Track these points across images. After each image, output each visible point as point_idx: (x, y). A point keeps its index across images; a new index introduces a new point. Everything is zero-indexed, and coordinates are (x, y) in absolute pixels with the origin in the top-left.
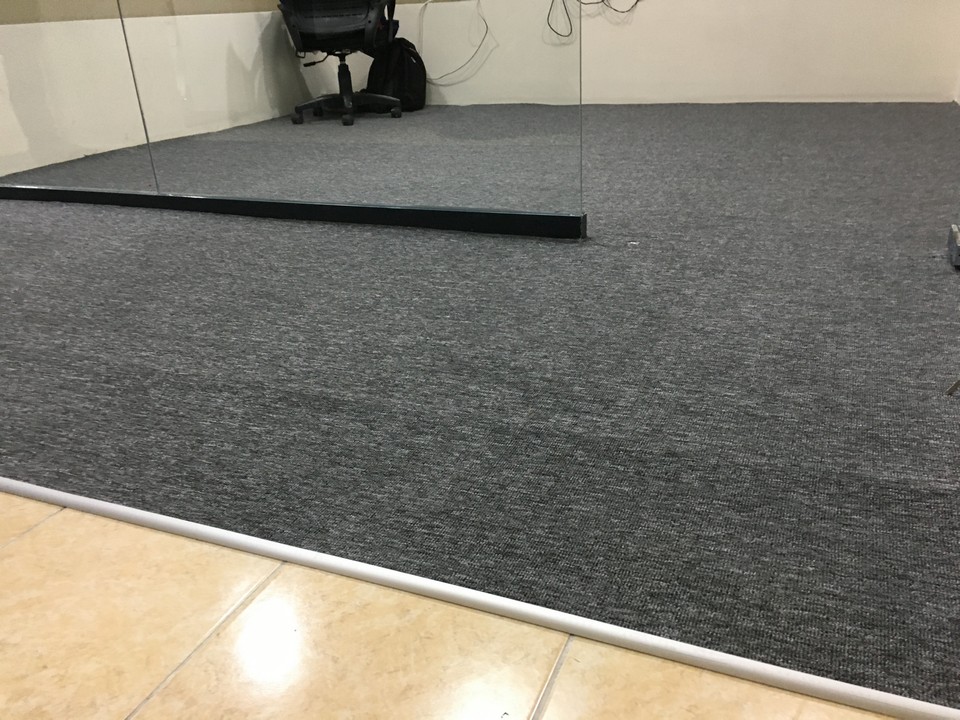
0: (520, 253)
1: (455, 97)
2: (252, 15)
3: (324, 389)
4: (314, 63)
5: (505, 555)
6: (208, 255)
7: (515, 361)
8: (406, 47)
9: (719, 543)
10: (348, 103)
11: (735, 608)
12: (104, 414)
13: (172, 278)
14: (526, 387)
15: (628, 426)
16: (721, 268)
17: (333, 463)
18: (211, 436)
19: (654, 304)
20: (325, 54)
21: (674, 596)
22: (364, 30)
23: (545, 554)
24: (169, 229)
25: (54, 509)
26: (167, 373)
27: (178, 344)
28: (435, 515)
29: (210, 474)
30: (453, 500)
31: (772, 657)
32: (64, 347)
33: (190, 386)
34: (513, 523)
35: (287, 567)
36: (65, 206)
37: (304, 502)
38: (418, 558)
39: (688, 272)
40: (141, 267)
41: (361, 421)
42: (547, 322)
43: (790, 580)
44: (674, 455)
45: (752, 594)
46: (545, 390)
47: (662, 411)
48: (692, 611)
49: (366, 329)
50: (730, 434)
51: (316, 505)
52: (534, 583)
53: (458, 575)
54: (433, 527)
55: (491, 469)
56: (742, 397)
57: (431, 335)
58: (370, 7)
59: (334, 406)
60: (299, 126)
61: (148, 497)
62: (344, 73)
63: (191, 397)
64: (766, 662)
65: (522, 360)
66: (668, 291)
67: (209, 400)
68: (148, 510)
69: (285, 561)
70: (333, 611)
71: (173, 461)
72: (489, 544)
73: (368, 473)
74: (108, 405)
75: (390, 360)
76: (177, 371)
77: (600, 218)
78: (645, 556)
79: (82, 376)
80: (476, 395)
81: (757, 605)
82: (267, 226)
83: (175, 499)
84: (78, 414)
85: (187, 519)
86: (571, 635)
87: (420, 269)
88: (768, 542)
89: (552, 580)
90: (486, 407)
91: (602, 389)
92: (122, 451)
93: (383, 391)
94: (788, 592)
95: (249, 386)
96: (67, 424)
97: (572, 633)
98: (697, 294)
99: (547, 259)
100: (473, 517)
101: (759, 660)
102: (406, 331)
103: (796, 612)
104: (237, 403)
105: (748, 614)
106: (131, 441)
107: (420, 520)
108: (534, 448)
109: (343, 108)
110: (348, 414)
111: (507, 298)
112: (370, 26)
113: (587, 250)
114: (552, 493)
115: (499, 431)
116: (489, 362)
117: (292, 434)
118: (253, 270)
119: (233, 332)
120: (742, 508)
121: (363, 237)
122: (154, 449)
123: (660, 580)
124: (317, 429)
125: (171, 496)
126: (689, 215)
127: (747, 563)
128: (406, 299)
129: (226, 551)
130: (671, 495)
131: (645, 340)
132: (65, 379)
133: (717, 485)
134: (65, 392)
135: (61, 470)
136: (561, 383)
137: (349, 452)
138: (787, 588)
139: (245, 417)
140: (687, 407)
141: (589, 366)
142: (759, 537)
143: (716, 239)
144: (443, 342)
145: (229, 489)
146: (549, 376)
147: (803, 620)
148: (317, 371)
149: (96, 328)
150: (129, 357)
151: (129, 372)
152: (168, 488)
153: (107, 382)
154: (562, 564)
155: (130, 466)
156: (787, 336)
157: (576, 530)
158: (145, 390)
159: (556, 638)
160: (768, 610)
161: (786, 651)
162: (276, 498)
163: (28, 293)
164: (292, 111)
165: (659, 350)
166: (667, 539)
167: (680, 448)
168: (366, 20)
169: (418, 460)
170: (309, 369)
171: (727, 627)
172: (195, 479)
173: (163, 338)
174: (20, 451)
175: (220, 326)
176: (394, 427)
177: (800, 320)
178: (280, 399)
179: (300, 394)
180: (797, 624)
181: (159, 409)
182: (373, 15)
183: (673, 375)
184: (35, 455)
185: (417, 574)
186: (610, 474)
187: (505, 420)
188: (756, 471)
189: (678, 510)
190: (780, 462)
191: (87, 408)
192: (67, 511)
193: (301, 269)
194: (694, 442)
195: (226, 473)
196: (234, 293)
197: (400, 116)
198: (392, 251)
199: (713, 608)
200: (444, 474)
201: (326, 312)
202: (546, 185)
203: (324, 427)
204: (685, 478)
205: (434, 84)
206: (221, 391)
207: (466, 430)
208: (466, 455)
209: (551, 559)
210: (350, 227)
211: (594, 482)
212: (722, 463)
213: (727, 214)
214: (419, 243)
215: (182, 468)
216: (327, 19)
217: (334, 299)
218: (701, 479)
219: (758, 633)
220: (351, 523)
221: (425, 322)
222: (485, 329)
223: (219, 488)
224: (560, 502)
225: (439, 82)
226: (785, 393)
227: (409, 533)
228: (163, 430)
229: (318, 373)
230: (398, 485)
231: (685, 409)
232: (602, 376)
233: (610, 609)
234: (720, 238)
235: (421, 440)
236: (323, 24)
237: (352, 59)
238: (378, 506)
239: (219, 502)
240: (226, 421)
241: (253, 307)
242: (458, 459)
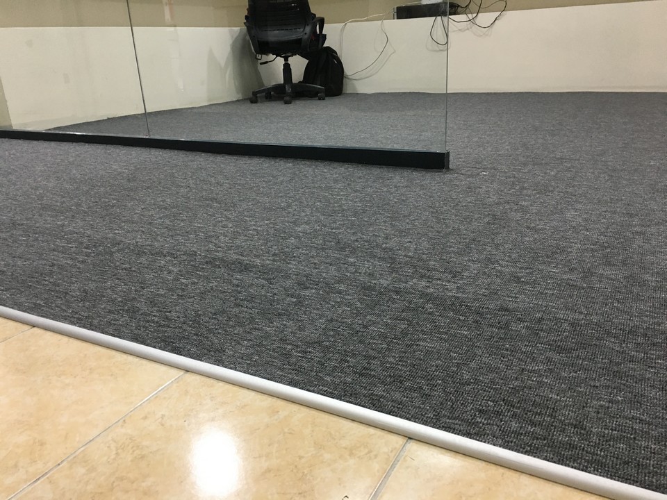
0: (398, 178)
1: (363, 87)
2: (226, 30)
3: (240, 257)
4: (267, 62)
5: (362, 375)
6: (176, 175)
7: (386, 244)
8: (331, 53)
9: (541, 376)
10: (288, 89)
11: (552, 426)
12: (79, 268)
13: (148, 188)
14: (393, 261)
15: (471, 289)
16: (551, 189)
17: (237, 305)
18: (151, 284)
19: (498, 211)
20: (275, 56)
21: (498, 413)
22: (301, 39)
23: (394, 376)
24: (153, 160)
25: (26, 327)
26: (129, 244)
27: (142, 227)
28: (309, 344)
29: (144, 308)
30: (325, 334)
31: (584, 466)
32: (63, 226)
33: (145, 252)
34: (371, 352)
35: (188, 375)
36: (87, 146)
37: (210, 331)
38: (291, 373)
39: (525, 191)
40: (129, 181)
41: (264, 279)
42: (413, 220)
43: (601, 406)
44: (506, 310)
45: (568, 415)
46: (407, 263)
47: (498, 280)
48: (514, 425)
49: (278, 221)
50: (554, 298)
51: (219, 333)
52: (382, 397)
53: (321, 387)
54: (306, 353)
55: (358, 313)
56: (565, 273)
57: (325, 226)
58: (306, 24)
59: (245, 268)
60: (254, 104)
61: (95, 322)
62: (287, 69)
63: (143, 260)
64: (579, 469)
65: (392, 244)
66: (509, 203)
67: (155, 262)
68: (93, 330)
69: (187, 370)
70: (217, 409)
71: (120, 299)
72: (349, 366)
73: (263, 313)
74: (83, 262)
75: (293, 240)
76: (137, 242)
77: (460, 158)
78: (477, 382)
79: (70, 244)
80: (353, 264)
81: (572, 424)
82: (220, 159)
83: (114, 324)
84: (61, 268)
85: (120, 337)
86: (410, 438)
87: (323, 185)
88: (583, 376)
89: (397, 395)
90: (360, 273)
91: (452, 264)
92: (85, 291)
93: (284, 260)
94: (600, 415)
95: (185, 253)
96: (51, 274)
97: (410, 437)
98: (531, 205)
99: (417, 181)
100: (340, 346)
101: (572, 467)
102: (307, 223)
103: (606, 432)
104: (175, 264)
105: (563, 431)
106: (92, 286)
107: (297, 346)
108: (394, 301)
109: (286, 93)
110: (255, 274)
111: (385, 204)
112: (306, 37)
113: (448, 177)
114: (405, 333)
115: (367, 289)
116: (366, 244)
117: (211, 285)
118: (205, 184)
119: (183, 221)
120: (561, 350)
121: (285, 168)
122: (108, 291)
123: (488, 400)
124: (230, 282)
125: (112, 322)
126: (528, 157)
127: (564, 391)
128: (310, 204)
129: (144, 362)
130: (501, 338)
131: (488, 233)
132: (58, 246)
133: (542, 334)
134: (56, 253)
135: (38, 302)
136: (420, 259)
137: (251, 298)
138: (598, 413)
139: (180, 273)
140: (519, 278)
141: (443, 249)
142: (576, 372)
143: (548, 171)
144: (334, 231)
145: (156, 319)
146: (410, 254)
147: (613, 438)
148: (237, 246)
149: (88, 215)
150: (106, 234)
151: (103, 242)
152: (111, 317)
153: (85, 248)
154: (408, 384)
155: (88, 301)
156: (602, 234)
157: (421, 360)
158: (112, 254)
159: (398, 441)
160: (582, 428)
161: (598, 462)
162: (190, 326)
163: (48, 194)
164: (251, 95)
165: (499, 240)
166: (497, 370)
167: (511, 305)
168: (304, 32)
169: (303, 306)
170: (232, 245)
171: (544, 440)
172: (133, 312)
173: (133, 223)
174: (13, 289)
175: (174, 216)
176: (288, 283)
177: (613, 223)
178: (207, 263)
179: (222, 260)
180: (607, 441)
181: (118, 266)
182: (308, 29)
183: (509, 256)
184: (23, 292)
185: (289, 385)
186: (453, 322)
187: (373, 282)
188: (573, 324)
189: (507, 350)
190: (595, 319)
191: (68, 264)
192: (35, 329)
193: (239, 185)
194: (523, 301)
195: (156, 309)
196: (189, 198)
197: (324, 99)
198: (305, 175)
199: (533, 424)
200: (321, 316)
201: (251, 210)
202: (422, 138)
203: (236, 282)
204: (514, 326)
205: (348, 78)
206: (165, 256)
207: (342, 287)
208: (340, 304)
209: (398, 380)
210: (278, 160)
211: (441, 327)
212: (545, 317)
213: (558, 156)
214: (325, 171)
215: (125, 304)
216: (277, 32)
217: (259, 202)
218: (527, 328)
219: (572, 446)
220: (243, 346)
221: (322, 218)
222: (366, 223)
223: (149, 318)
224: (411, 340)
225: (350, 77)
226: (601, 271)
227: (287, 355)
228: (118, 279)
229: (238, 247)
230: (284, 322)
231: (518, 280)
232: (453, 256)
233: (444, 420)
234: (552, 171)
235: (307, 293)
236: (274, 35)
237: (292, 60)
238: (267, 336)
239: (147, 327)
240: (165, 275)
241: (200, 206)
242: (333, 306)
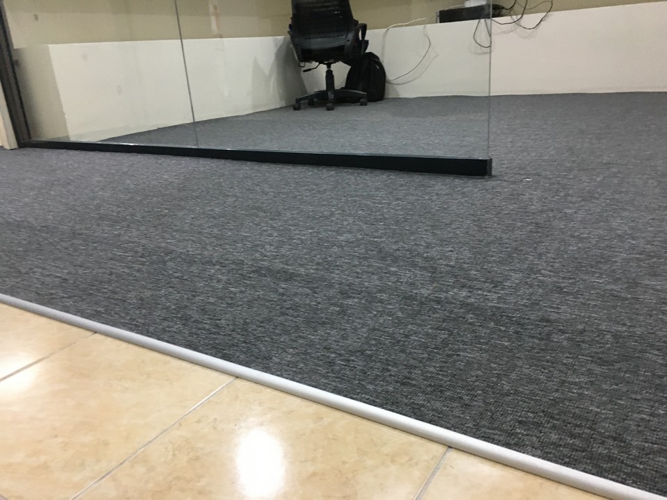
0: (440, 186)
1: (405, 92)
2: (270, 39)
3: (286, 267)
4: (310, 70)
5: (404, 384)
6: (223, 184)
7: (426, 252)
8: (372, 56)
9: (581, 388)
10: (331, 96)
11: (592, 438)
12: (135, 276)
13: (197, 197)
14: (434, 270)
15: (512, 299)
16: (597, 196)
17: (283, 314)
18: (202, 293)
19: (541, 219)
20: (318, 63)
21: (538, 425)
22: (344, 46)
23: (434, 386)
24: (202, 169)
25: (89, 333)
26: (181, 253)
27: (192, 236)
28: (352, 353)
29: (196, 316)
30: (367, 343)
31: (623, 478)
32: (119, 235)
33: (195, 261)
34: (412, 362)
35: (238, 381)
36: (140, 156)
37: (257, 338)
38: (334, 381)
39: (570, 198)
40: (179, 190)
41: (307, 288)
42: (455, 229)
43: (642, 419)
44: (548, 321)
45: (607, 427)
46: (448, 273)
47: (540, 291)
48: (554, 437)
49: (321, 230)
50: (596, 309)
51: (266, 341)
52: (423, 406)
53: (363, 396)
54: (349, 361)
55: (399, 323)
56: (609, 283)
57: (367, 235)
58: (348, 31)
59: (290, 277)
60: (297, 111)
61: (151, 329)
62: (330, 75)
63: (194, 269)
64: (617, 481)
65: (433, 253)
66: (553, 210)
67: (205, 270)
68: (149, 336)
69: (237, 377)
70: (266, 414)
71: (173, 307)
72: (391, 375)
73: (308, 322)
74: (139, 271)
75: (335, 249)
76: (188, 251)
77: (504, 164)
78: (517, 393)
79: (125, 253)
80: (395, 274)
81: (612, 437)
82: (265, 167)
83: (170, 331)
84: (119, 276)
85: (174, 344)
86: (450, 447)
87: (365, 194)
88: (625, 389)
89: (438, 405)
90: (401, 282)
91: (493, 274)
92: (142, 299)
93: (327, 269)
94: (640, 429)
95: (234, 262)
96: (109, 282)
97: (450, 446)
98: (576, 213)
99: (459, 189)
100: (382, 356)
101: (611, 479)
102: (350, 232)
103: (646, 445)
104: (224, 273)
105: (603, 443)
106: (148, 293)
107: (340, 355)
108: (435, 311)
109: (328, 99)
110: (300, 283)
111: (427, 213)
112: (349, 43)
113: (490, 184)
114: (445, 343)
115: (409, 298)
116: (408, 253)
117: (257, 293)
118: (251, 193)
119: (230, 230)
120: (602, 362)
121: (327, 176)
122: (163, 299)
123: (528, 412)
124: (276, 291)
125: (167, 329)
126: (574, 162)
127: (605, 403)
128: (353, 212)
129: (197, 367)
130: (542, 350)
131: (530, 242)
132: (115, 254)
133: (584, 346)
134: (113, 262)
135: (99, 309)
136: (461, 269)
137: (296, 307)
138: (639, 426)
139: (228, 283)
140: (561, 288)
141: (484, 258)
142: (617, 385)
143: (594, 177)
144: (376, 240)
145: (207, 327)
146: (452, 263)
147: (652, 452)
148: (282, 255)
149: (143, 225)
150: (160, 243)
151: (157, 251)
152: (166, 324)
153: (141, 257)
154: (448, 393)
155: (144, 309)
156: (649, 243)
157: (461, 370)
158: (164, 263)
159: (438, 449)
160: (621, 441)
161: (636, 475)
162: (238, 334)
163: (105, 204)
164: (294, 102)
165: (541, 249)
166: (537, 382)
167: (554, 316)
168: (346, 39)
169: (345, 315)
170: (278, 254)
171: (583, 452)
172: (185, 319)
173: (184, 232)
174: (75, 296)
175: (223, 226)
176: (331, 292)
177: (660, 231)
178: (253, 272)
179: (268, 269)
180: (647, 454)
181: (172, 275)
182: (350, 36)
183: (552, 266)
184: (85, 299)
185: (333, 392)
186: (493, 332)
187: (415, 291)
188: (616, 336)
189: (548, 361)
190: (638, 331)
191: (125, 272)
192: (97, 335)
193: (283, 193)
194: (566, 312)
195: (207, 316)
196: (235, 207)
197: (366, 105)
198: (348, 183)
199: (572, 436)
200: (363, 325)
201: (295, 219)
202: (464, 143)
203: (281, 291)
204: (555, 337)
205: (390, 83)
206: (214, 265)
207: (384, 296)
208: (382, 313)
209: (438, 390)
210: (320, 168)
211: (481, 337)
212: (587, 328)
213: (604, 161)
214: (367, 178)
215: (178, 312)
216: (319, 40)
217: (303, 211)
218: (568, 339)
219: (610, 459)
220: (290, 354)
221: (364, 227)
222: (408, 232)
223: (200, 326)
224: (451, 349)
225: (395, 82)
226: (647, 282)
227: (331, 363)
228: (171, 287)
229: (283, 256)
230: (328, 331)
231: (560, 290)
232: (494, 265)
233: (484, 430)
234: (598, 177)
235: (350, 302)
236: (317, 43)
237: (333, 67)
238: (311, 344)
239: (198, 335)
240: (214, 284)
241: (246, 215)
242: (375, 315)
